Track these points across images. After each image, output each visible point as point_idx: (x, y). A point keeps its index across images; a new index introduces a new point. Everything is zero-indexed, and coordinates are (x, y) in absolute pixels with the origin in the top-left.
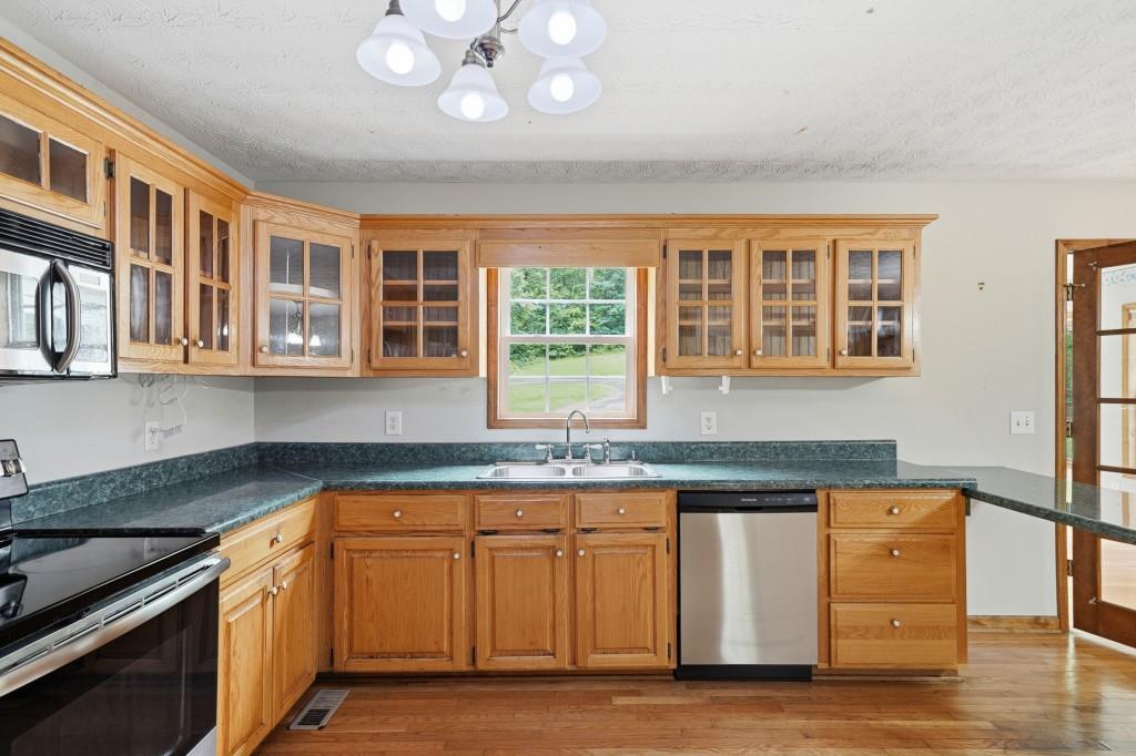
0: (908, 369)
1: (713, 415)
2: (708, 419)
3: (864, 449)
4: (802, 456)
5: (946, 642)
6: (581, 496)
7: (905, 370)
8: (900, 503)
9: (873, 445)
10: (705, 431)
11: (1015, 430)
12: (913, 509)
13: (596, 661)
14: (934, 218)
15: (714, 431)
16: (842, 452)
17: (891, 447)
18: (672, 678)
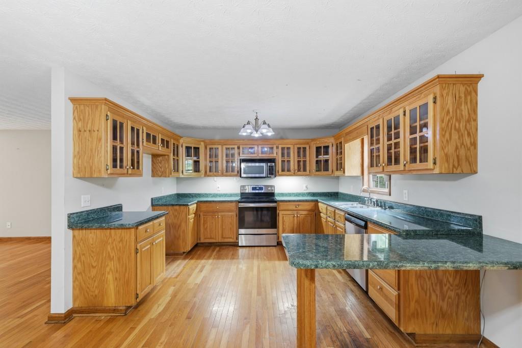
1: (406, 191)
4: (432, 217)
10: (404, 199)
15: (407, 199)
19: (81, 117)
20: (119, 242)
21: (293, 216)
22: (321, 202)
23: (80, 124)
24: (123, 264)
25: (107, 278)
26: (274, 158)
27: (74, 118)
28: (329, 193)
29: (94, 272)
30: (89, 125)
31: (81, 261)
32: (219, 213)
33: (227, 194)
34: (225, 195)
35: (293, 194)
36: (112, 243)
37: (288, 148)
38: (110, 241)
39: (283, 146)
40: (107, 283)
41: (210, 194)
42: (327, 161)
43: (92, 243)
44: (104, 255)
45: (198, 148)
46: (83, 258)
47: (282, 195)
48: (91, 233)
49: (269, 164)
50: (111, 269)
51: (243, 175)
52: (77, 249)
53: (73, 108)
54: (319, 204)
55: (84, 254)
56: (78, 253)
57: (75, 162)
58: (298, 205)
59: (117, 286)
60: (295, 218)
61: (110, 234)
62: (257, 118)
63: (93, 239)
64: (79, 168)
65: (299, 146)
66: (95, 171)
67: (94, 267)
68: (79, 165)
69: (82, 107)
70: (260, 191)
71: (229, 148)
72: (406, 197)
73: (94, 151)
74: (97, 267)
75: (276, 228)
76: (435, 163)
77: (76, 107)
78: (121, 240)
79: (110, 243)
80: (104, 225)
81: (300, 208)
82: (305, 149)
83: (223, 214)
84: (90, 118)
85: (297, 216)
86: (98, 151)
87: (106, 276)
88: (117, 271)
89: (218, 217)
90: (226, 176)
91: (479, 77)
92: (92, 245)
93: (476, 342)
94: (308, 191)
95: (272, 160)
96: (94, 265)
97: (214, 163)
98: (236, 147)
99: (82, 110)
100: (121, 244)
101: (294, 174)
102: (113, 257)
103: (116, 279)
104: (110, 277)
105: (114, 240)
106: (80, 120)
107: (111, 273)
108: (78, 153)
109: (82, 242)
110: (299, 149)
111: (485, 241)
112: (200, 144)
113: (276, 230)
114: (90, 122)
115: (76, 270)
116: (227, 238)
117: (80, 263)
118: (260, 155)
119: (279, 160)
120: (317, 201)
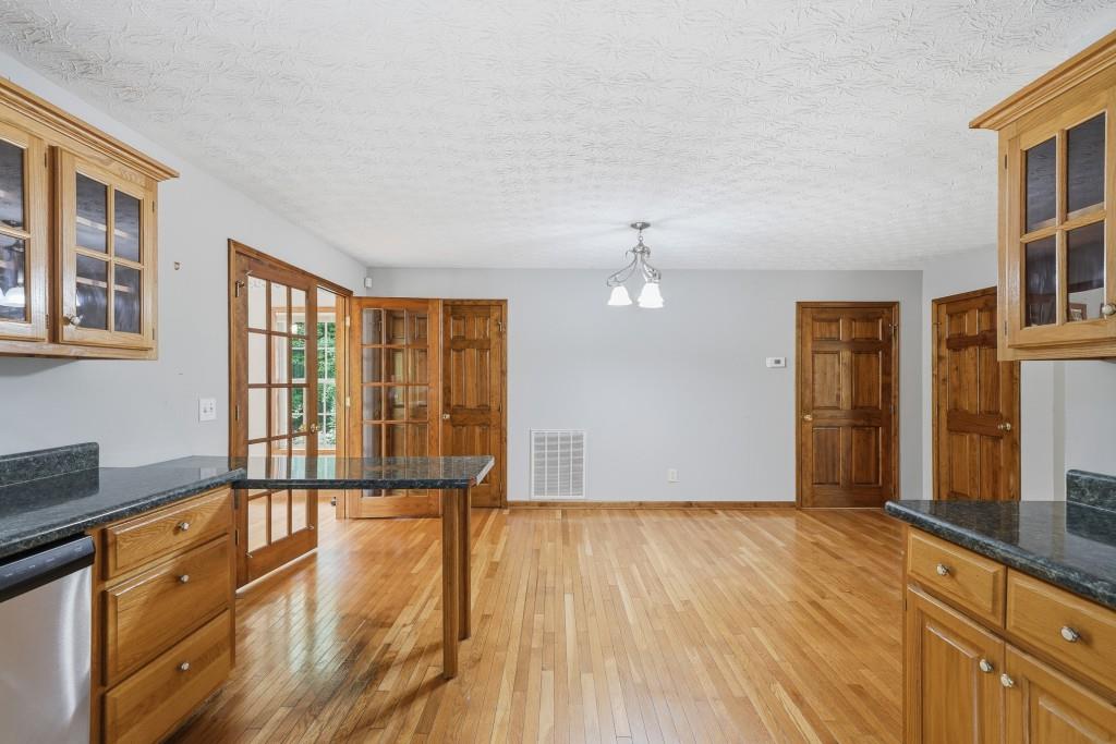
0: (146, 350)
3: (57, 460)
7: (142, 351)
8: (187, 516)
9: (69, 454)
11: (203, 417)
12: (198, 518)
14: (173, 175)
16: (22, 472)
17: (89, 453)
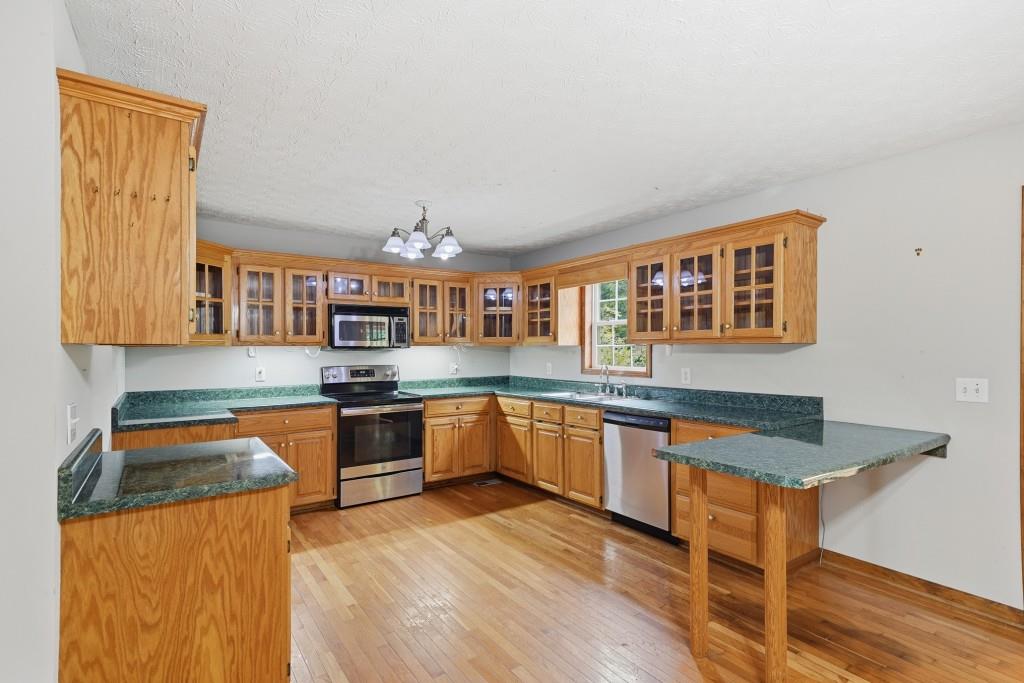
1: (688, 370)
2: (686, 374)
3: (791, 403)
4: (743, 404)
5: (746, 542)
6: (568, 408)
9: (799, 401)
10: (683, 382)
13: (573, 495)
15: (688, 382)
16: (774, 404)
17: (817, 403)
18: (610, 518)
19: (98, 144)
20: (242, 532)
21: (451, 426)
22: (501, 396)
23: (93, 169)
24: (253, 590)
25: (200, 646)
26: (405, 306)
27: (68, 143)
28: (494, 378)
29: (148, 644)
30: (132, 179)
31: (98, 623)
32: (290, 437)
33: (284, 389)
34: (279, 391)
35: (432, 382)
36: (218, 539)
37: (433, 288)
38: (211, 534)
39: (423, 282)
40: (198, 662)
41: (237, 391)
42: (509, 318)
43: (142, 552)
44: (190, 579)
45: (220, 270)
46: (106, 609)
47: (412, 384)
48: (139, 522)
49: (396, 319)
50: (213, 617)
51: (338, 342)
52: (80, 586)
53: (63, 109)
54: (499, 399)
55: (111, 596)
56: (86, 598)
57: (73, 290)
58: (461, 404)
59: (232, 662)
60: (456, 430)
61: (212, 513)
62: (424, 219)
63: (147, 539)
64: (89, 312)
65: (452, 285)
66: (154, 325)
67: (147, 628)
68: (89, 302)
69: (102, 113)
70: (369, 379)
71: (301, 277)
72: (686, 379)
73: (150, 261)
74: (162, 626)
75: (421, 456)
76: (785, 329)
77: (77, 108)
78: (249, 525)
79: (208, 541)
80: (206, 488)
81: (464, 409)
82: (462, 291)
83: (298, 436)
84: (136, 154)
85: (460, 427)
86: (167, 263)
87: (197, 642)
88: (233, 617)
89: (287, 445)
90: (293, 344)
91: (821, 221)
92: (146, 556)
93: (817, 559)
94: (458, 376)
95: (402, 312)
96: (150, 619)
97: (261, 311)
98: (320, 275)
99: (102, 122)
100: (246, 537)
101: (444, 341)
102: (222, 579)
103: (231, 640)
104: (210, 643)
105: (226, 527)
106: (95, 153)
107: (212, 629)
108: (86, 262)
109: (103, 556)
110: (452, 290)
111: (826, 429)
112: (222, 260)
113: (421, 459)
114: (135, 167)
115: (74, 658)
116: (309, 494)
117: (91, 628)
118: (375, 299)
119: (416, 310)
120: (494, 394)
